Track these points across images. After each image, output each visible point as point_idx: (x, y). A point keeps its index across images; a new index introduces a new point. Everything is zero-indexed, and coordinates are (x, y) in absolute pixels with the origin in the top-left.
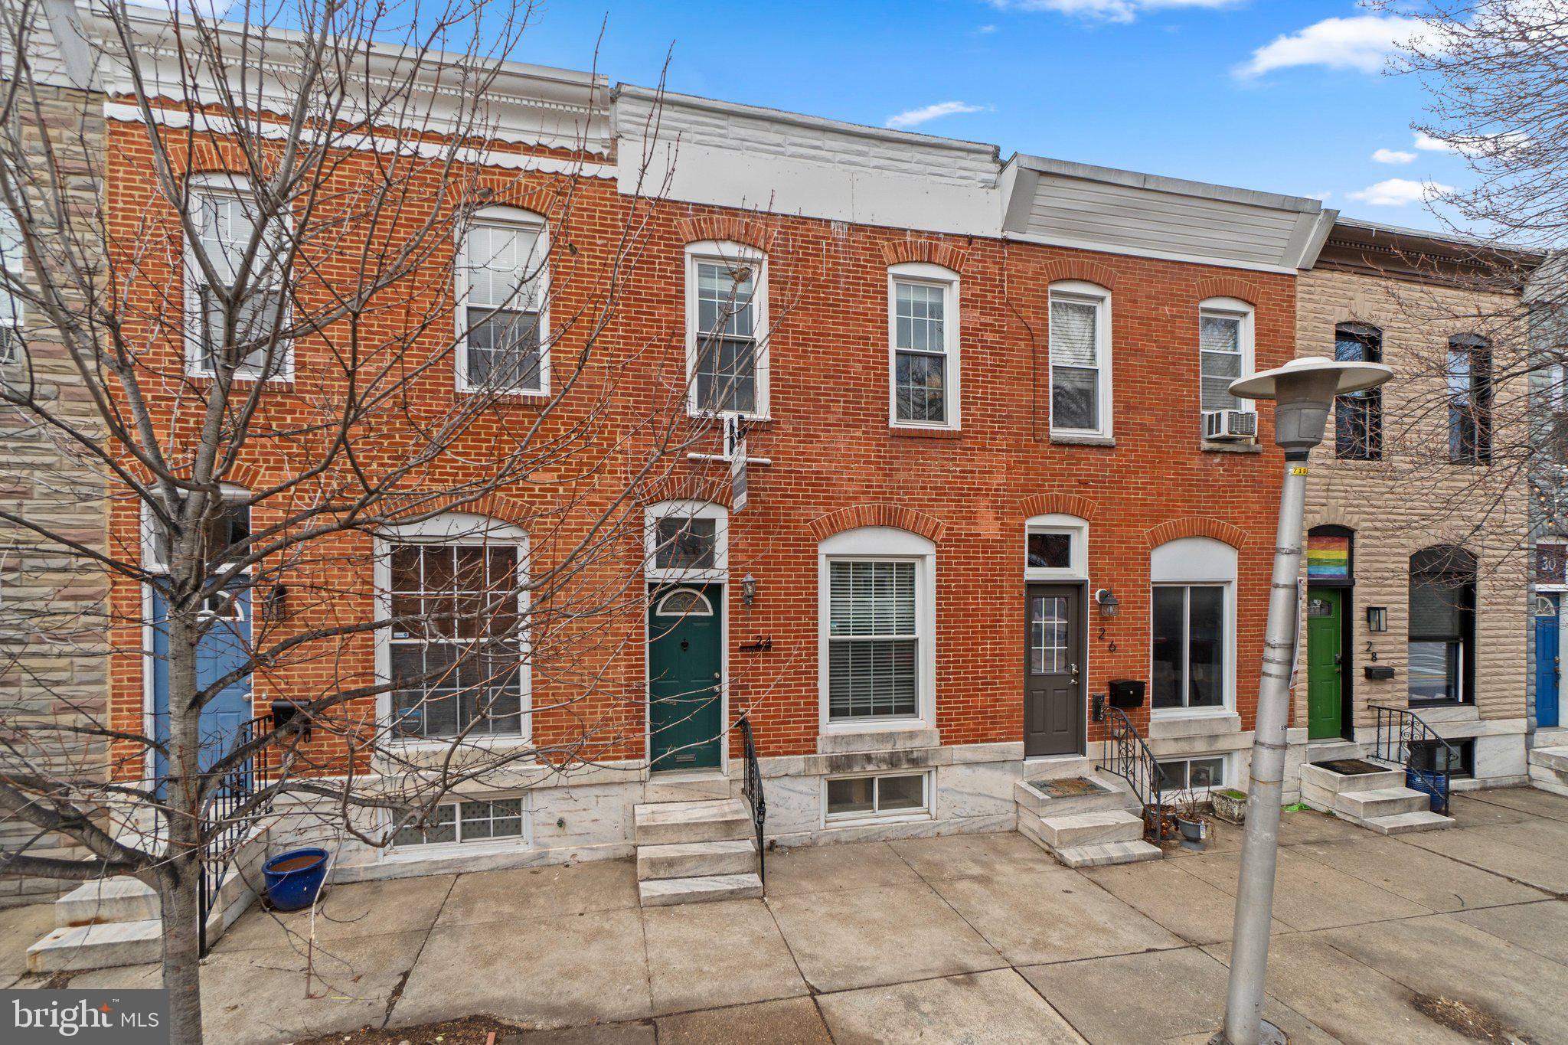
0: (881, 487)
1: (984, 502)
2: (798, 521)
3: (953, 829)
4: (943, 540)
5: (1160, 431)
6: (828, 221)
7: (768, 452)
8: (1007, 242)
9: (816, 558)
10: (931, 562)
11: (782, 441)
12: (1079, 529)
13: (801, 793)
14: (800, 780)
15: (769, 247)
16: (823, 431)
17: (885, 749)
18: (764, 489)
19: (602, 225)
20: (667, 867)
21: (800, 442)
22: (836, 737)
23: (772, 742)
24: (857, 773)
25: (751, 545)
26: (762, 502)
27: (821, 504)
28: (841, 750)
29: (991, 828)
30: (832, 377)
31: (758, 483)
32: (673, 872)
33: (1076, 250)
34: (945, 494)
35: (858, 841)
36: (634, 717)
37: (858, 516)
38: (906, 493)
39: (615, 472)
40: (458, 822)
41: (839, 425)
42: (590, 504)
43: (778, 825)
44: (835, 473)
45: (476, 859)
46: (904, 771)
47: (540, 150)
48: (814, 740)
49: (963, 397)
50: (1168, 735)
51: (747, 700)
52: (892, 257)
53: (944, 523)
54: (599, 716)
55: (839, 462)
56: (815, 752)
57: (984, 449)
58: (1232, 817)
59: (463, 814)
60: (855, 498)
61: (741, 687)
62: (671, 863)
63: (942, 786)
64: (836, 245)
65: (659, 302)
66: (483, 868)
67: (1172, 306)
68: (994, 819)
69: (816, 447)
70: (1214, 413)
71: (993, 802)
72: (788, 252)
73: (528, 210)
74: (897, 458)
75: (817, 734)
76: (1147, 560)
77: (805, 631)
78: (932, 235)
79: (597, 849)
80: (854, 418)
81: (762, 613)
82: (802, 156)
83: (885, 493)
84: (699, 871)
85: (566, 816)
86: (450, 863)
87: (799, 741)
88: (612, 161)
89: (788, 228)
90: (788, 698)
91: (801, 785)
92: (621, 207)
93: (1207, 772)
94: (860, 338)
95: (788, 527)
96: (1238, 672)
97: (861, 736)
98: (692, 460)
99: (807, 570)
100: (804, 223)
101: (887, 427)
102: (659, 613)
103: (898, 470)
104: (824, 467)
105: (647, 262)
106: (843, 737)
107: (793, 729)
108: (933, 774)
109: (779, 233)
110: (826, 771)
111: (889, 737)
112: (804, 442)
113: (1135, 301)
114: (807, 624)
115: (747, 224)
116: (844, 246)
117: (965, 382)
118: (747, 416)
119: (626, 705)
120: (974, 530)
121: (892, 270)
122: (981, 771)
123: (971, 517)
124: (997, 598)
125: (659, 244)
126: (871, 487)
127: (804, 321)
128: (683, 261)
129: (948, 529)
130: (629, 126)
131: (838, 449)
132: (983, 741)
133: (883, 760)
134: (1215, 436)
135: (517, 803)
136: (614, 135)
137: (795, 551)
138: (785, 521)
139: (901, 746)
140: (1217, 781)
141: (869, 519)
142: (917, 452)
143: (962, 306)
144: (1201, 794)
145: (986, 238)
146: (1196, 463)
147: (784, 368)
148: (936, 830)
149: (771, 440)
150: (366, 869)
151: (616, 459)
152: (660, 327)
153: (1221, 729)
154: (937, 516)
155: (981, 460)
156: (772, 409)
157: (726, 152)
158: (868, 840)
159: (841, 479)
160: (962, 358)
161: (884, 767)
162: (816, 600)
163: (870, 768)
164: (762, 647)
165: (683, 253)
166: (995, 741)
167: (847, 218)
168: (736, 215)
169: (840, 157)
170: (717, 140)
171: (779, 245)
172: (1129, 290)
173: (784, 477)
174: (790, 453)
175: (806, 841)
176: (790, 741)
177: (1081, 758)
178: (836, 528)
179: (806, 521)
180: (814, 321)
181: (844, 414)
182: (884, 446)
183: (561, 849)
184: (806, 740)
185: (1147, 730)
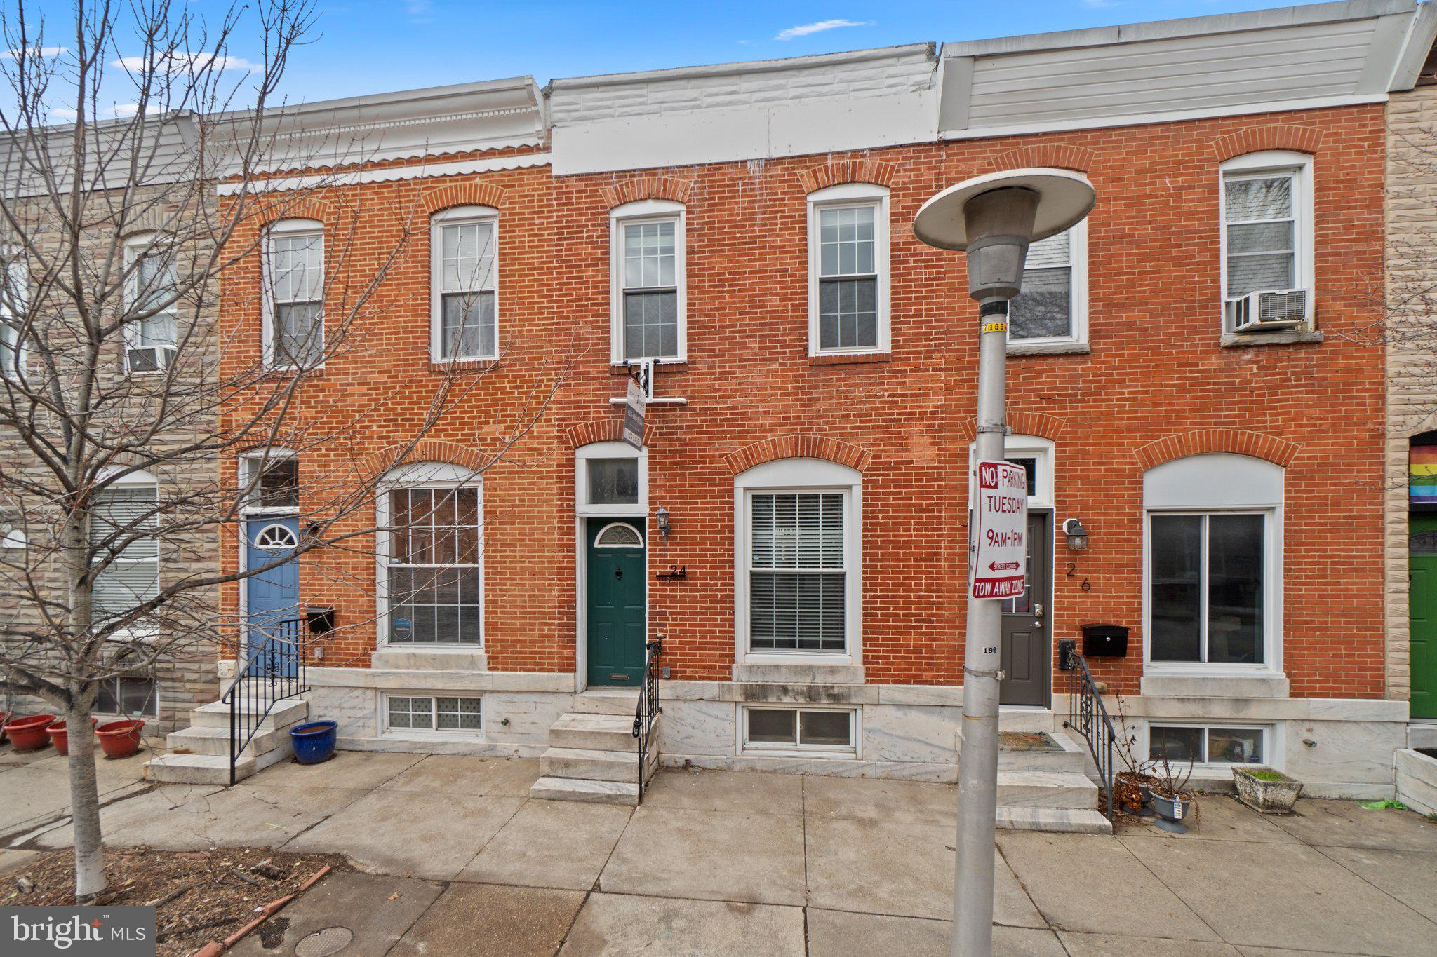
0: (799, 417)
1: (916, 427)
2: (714, 456)
3: (880, 772)
4: (868, 469)
5: (1157, 328)
6: (744, 162)
7: (684, 392)
8: (947, 143)
9: (732, 491)
10: (858, 492)
11: (698, 380)
12: (1044, 450)
13: (716, 717)
14: (715, 705)
15: (686, 198)
16: (739, 367)
17: (804, 682)
18: (681, 428)
19: (539, 207)
20: (562, 768)
21: (715, 379)
22: (751, 666)
23: (689, 666)
24: (772, 703)
25: (668, 480)
26: (679, 439)
27: (736, 438)
28: (757, 680)
29: (928, 777)
30: (748, 313)
31: (675, 422)
32: (569, 772)
33: (1037, 135)
34: (870, 421)
35: (774, 772)
36: (566, 636)
37: (775, 448)
38: (827, 423)
39: (550, 420)
40: (434, 713)
41: (755, 360)
42: (529, 449)
43: (694, 746)
44: (750, 407)
45: (443, 744)
46: (824, 706)
47: (491, 153)
48: (730, 667)
49: (893, 317)
50: (1172, 694)
51: (664, 625)
52: (811, 184)
53: (870, 452)
54: (537, 633)
55: (755, 395)
56: (730, 679)
57: (917, 370)
58: (1256, 802)
59: (439, 707)
60: (771, 431)
61: (658, 613)
62: (567, 764)
63: (869, 725)
64: (752, 184)
65: (586, 266)
66: (448, 752)
67: (1175, 176)
68: (931, 768)
69: (732, 383)
70: (1242, 298)
71: (930, 749)
72: (705, 200)
73: (484, 205)
74: (816, 387)
75: (733, 661)
76: (1138, 484)
77: (721, 561)
78: (856, 154)
79: (534, 748)
80: (770, 351)
81: (678, 544)
82: (718, 105)
83: (803, 424)
84: (591, 775)
85: (512, 718)
86: (425, 745)
87: (714, 667)
88: (547, 149)
89: (704, 176)
90: (704, 626)
91: (716, 709)
92: (555, 188)
93: (1241, 746)
94: (777, 271)
95: (704, 462)
96: (1286, 622)
97: (777, 667)
98: (615, 405)
99: (722, 503)
100: (720, 169)
101: (806, 357)
102: (596, 545)
103: (818, 399)
104: (739, 402)
105: (576, 232)
106: (759, 667)
107: (708, 655)
108: (859, 711)
109: (696, 182)
110: (740, 699)
111: (809, 670)
112: (720, 379)
113: (1120, 180)
114: (723, 555)
115: (666, 180)
116: (761, 183)
117: (895, 300)
118: (664, 360)
119: (559, 625)
120: (905, 456)
121: (812, 198)
122: (914, 714)
123: (902, 443)
124: (934, 529)
125: (586, 214)
126: (789, 418)
127: (719, 263)
128: (608, 226)
129: (875, 457)
130: (560, 115)
131: (753, 384)
132: (916, 683)
133: (800, 693)
134: (1243, 326)
135: (478, 701)
136: (549, 126)
137: (711, 485)
138: (701, 456)
139: (820, 681)
140: (1256, 757)
141: (787, 450)
142: (838, 380)
143: (892, 221)
144: (1223, 771)
145: (919, 145)
146: (1214, 362)
147: (700, 310)
148: (861, 771)
149: (687, 380)
150: (369, 742)
151: (550, 409)
152: (587, 288)
153: (1255, 693)
154: (862, 444)
155: (913, 382)
156: (689, 351)
157: (646, 117)
158: (785, 772)
159: (757, 413)
160: (892, 275)
161: (802, 700)
162: (732, 532)
163: (786, 699)
164: (679, 577)
165: (608, 219)
166: (931, 683)
167: (764, 155)
168: (655, 174)
169: (756, 96)
170: (637, 109)
171: (695, 194)
172: (1111, 168)
173: (700, 415)
174: (705, 391)
175: (722, 765)
176: (705, 667)
177: (1044, 711)
178: (751, 462)
179: (721, 456)
180: (730, 262)
181: (760, 348)
182: (803, 376)
183: (507, 745)
184: (721, 667)
185: (1138, 686)
